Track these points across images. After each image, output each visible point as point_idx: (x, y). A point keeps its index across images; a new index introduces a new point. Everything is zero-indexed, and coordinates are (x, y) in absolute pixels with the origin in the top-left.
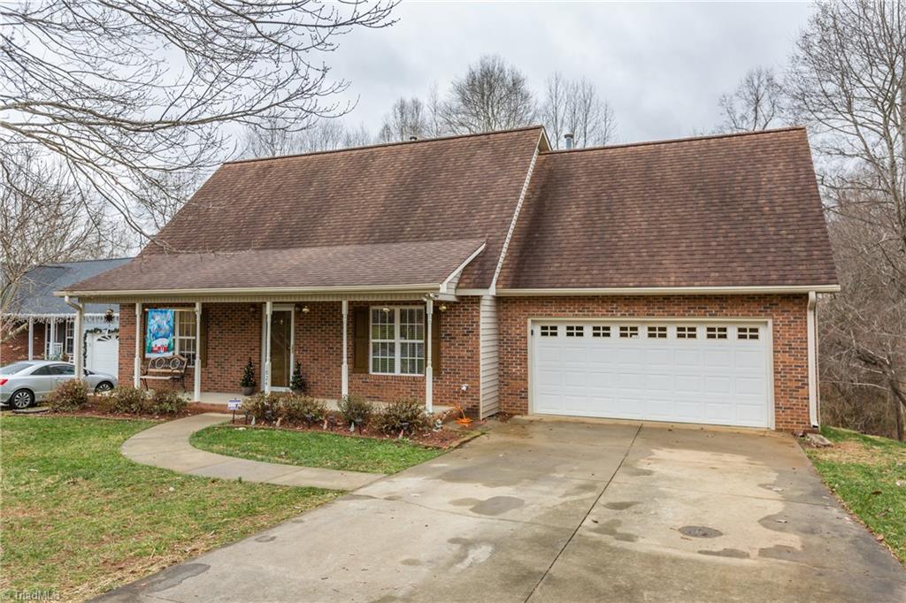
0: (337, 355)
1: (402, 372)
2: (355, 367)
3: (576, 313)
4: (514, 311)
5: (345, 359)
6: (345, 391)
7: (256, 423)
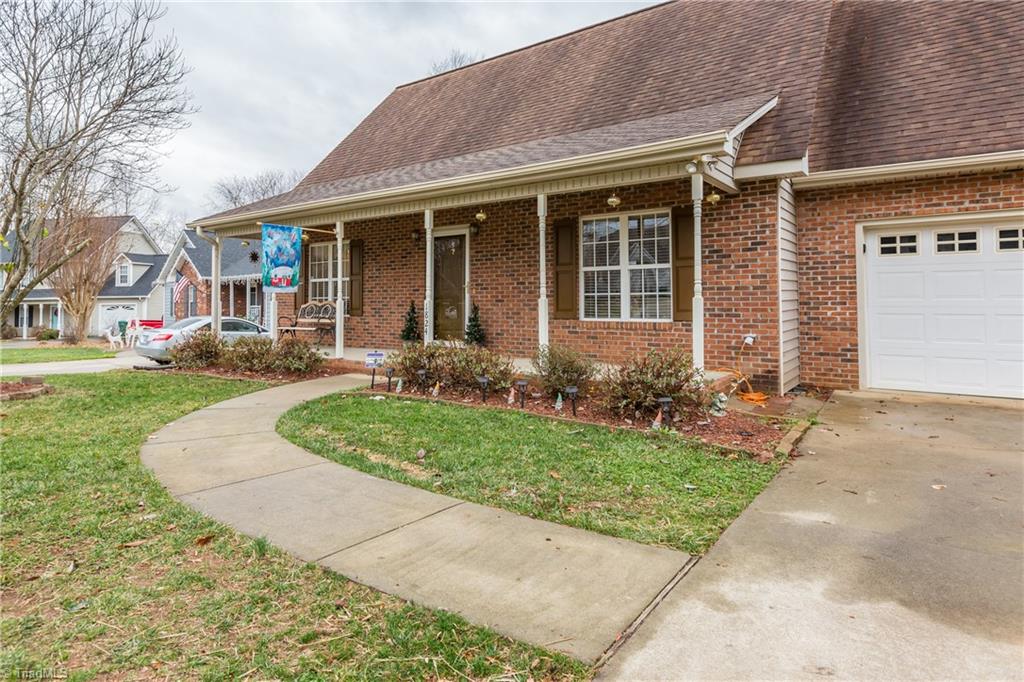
0: (530, 292)
1: (632, 316)
2: (557, 309)
3: (967, 204)
4: (829, 213)
5: (543, 290)
6: (544, 339)
7: (403, 391)
